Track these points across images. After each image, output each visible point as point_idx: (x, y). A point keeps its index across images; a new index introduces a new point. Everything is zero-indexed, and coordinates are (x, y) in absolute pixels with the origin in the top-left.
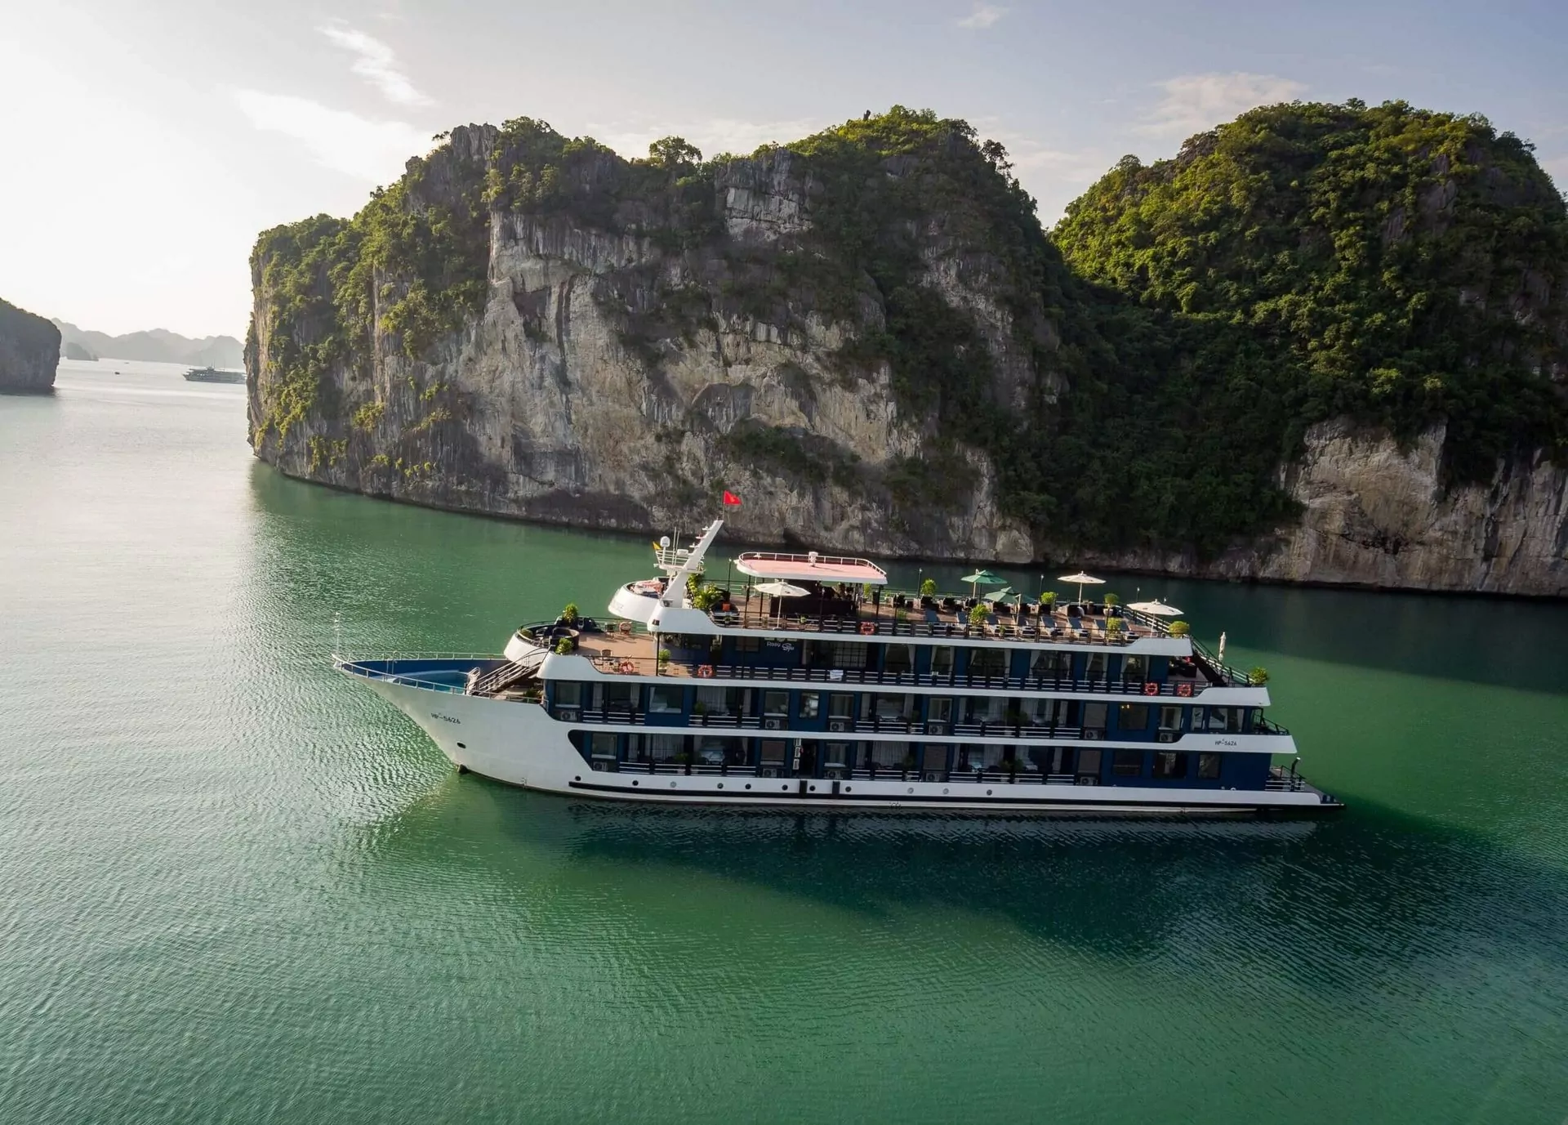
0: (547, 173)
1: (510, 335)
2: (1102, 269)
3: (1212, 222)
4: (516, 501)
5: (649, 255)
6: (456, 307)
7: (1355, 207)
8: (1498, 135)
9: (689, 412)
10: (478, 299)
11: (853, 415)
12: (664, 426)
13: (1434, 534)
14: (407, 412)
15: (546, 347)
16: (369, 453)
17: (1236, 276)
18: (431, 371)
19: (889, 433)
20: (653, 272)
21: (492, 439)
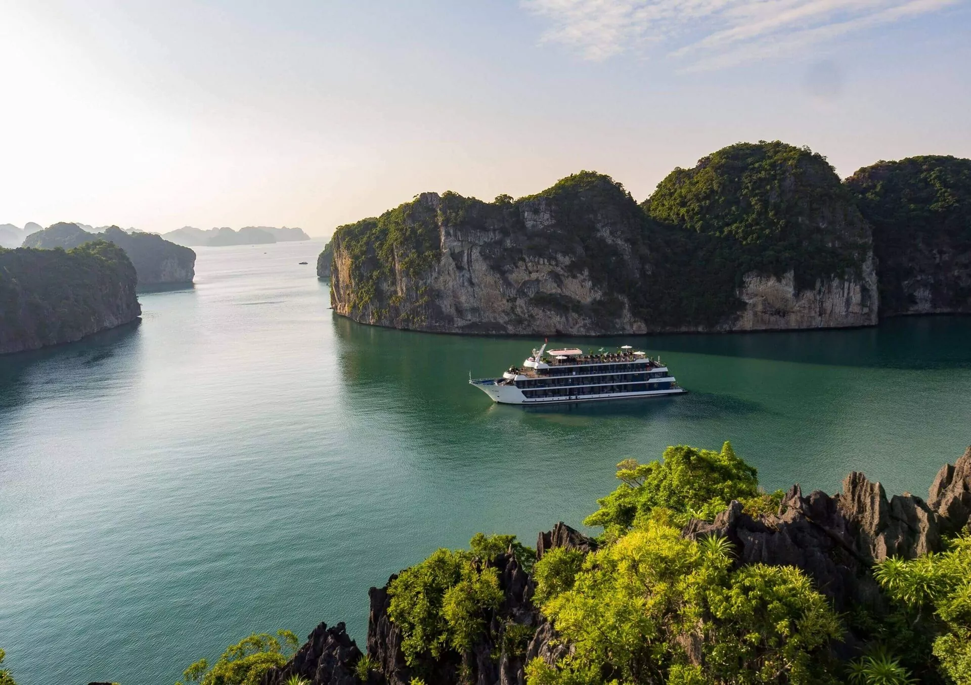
0: (461, 213)
1: (451, 269)
2: (669, 215)
3: (707, 197)
4: (457, 327)
5: (498, 237)
6: (429, 260)
7: (758, 188)
8: (813, 154)
9: (518, 291)
10: (438, 256)
11: (576, 286)
12: (509, 296)
13: (796, 308)
14: (413, 298)
15: (464, 271)
16: (398, 313)
17: (717, 217)
18: (421, 282)
19: (590, 292)
20: (500, 243)
21: (447, 306)
